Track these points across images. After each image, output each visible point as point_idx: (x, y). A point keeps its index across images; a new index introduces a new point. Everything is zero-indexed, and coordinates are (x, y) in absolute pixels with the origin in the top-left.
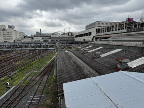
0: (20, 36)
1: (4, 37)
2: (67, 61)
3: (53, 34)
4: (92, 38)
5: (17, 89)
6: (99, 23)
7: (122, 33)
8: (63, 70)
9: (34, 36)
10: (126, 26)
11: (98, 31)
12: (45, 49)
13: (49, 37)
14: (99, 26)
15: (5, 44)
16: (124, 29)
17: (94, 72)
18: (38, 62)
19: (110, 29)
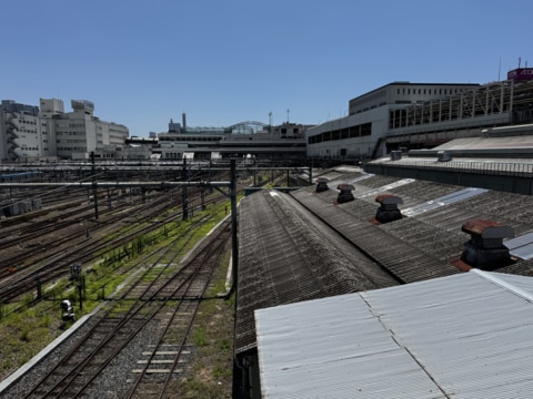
0: (112, 137)
1: (58, 141)
2: (276, 229)
3: (228, 131)
4: (373, 146)
5: (97, 326)
6: (401, 88)
7: (492, 126)
8: (259, 263)
9: (161, 139)
10: (507, 100)
11: (397, 118)
12: (198, 186)
13: (214, 143)
14: (401, 99)
15: (58, 168)
16: (501, 109)
17: (373, 274)
18: (173, 232)
19: (443, 112)
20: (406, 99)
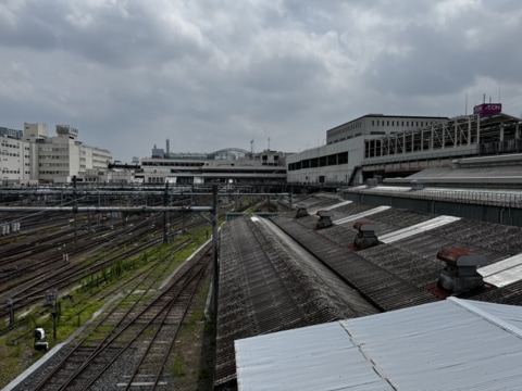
0: (94, 161)
1: (40, 165)
2: (257, 255)
3: (211, 157)
4: (350, 174)
5: (72, 355)
6: (375, 120)
7: (460, 157)
8: (240, 289)
9: (145, 164)
10: (474, 132)
11: (372, 148)
12: (180, 211)
13: (197, 168)
14: (375, 130)
15: (40, 191)
16: (469, 142)
17: (353, 302)
18: (153, 257)
19: (415, 142)
20: (381, 130)
